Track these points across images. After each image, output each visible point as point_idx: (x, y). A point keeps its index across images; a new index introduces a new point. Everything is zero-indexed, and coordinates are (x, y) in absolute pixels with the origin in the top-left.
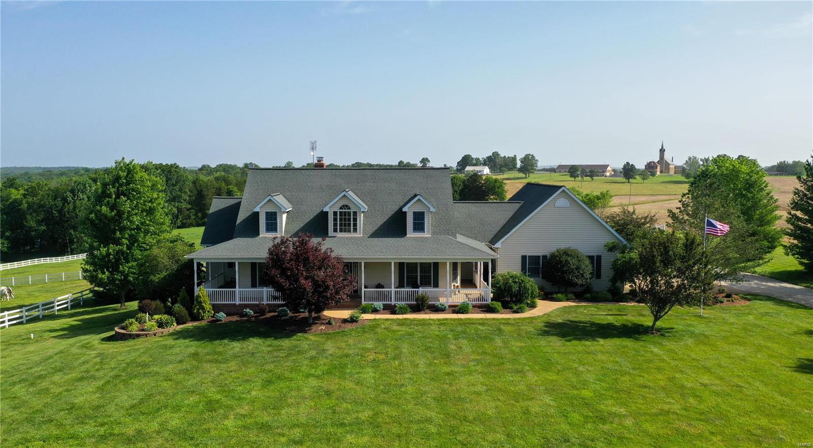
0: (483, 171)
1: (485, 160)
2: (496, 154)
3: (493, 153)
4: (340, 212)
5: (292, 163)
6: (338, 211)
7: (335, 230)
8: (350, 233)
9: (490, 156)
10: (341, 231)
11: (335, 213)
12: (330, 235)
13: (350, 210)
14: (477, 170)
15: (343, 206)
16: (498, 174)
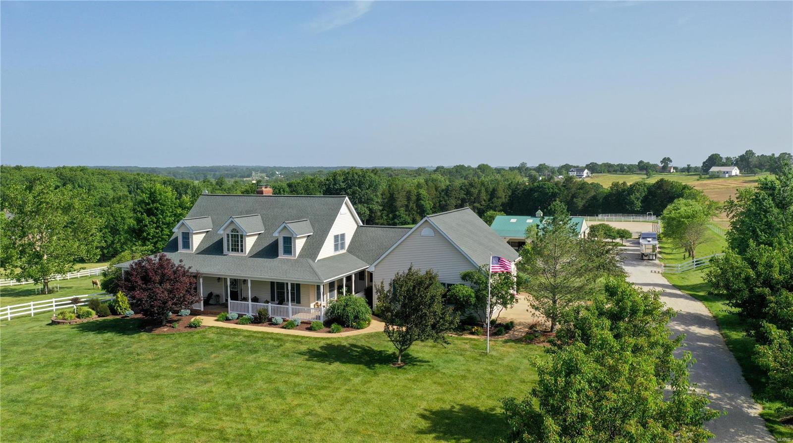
0: (731, 172)
1: (737, 160)
2: (750, 153)
3: (747, 151)
4: (232, 235)
5: (526, 164)
6: (230, 233)
7: (228, 250)
8: (237, 253)
9: (743, 155)
10: (232, 250)
11: (228, 235)
12: (224, 253)
13: (237, 234)
14: (724, 170)
15: (234, 229)
16: (750, 175)
